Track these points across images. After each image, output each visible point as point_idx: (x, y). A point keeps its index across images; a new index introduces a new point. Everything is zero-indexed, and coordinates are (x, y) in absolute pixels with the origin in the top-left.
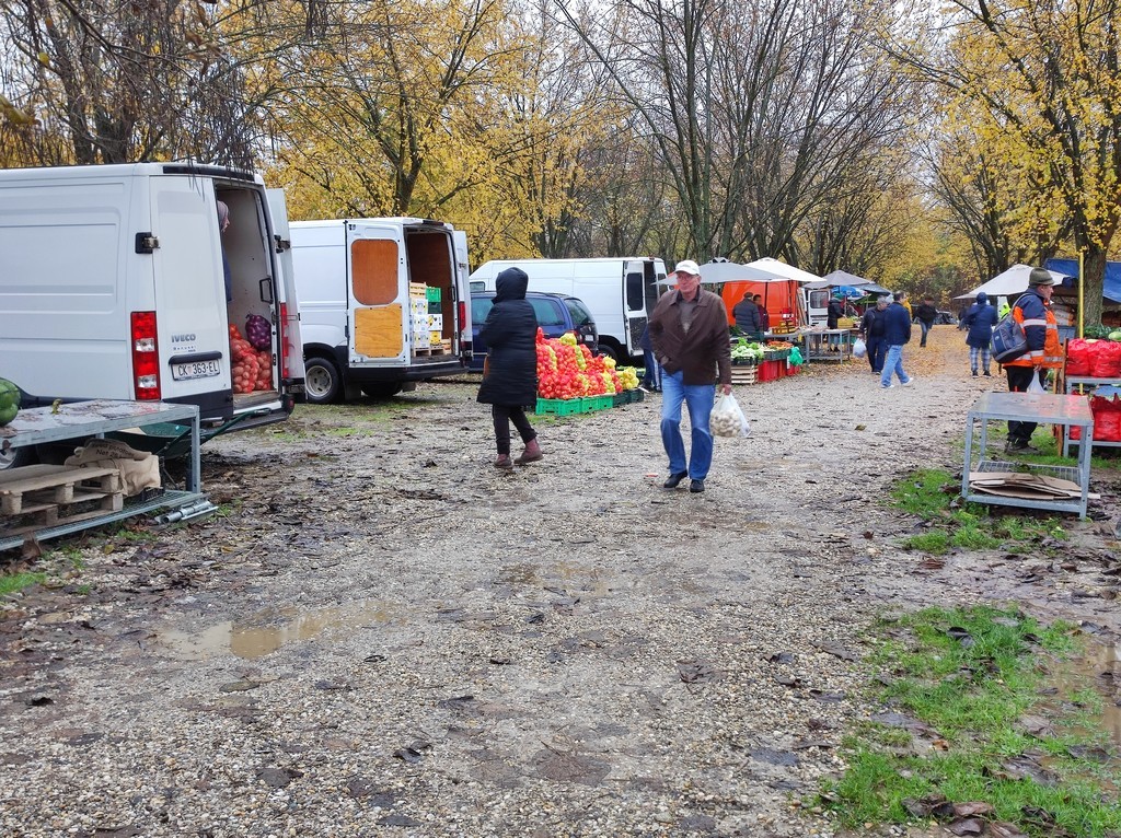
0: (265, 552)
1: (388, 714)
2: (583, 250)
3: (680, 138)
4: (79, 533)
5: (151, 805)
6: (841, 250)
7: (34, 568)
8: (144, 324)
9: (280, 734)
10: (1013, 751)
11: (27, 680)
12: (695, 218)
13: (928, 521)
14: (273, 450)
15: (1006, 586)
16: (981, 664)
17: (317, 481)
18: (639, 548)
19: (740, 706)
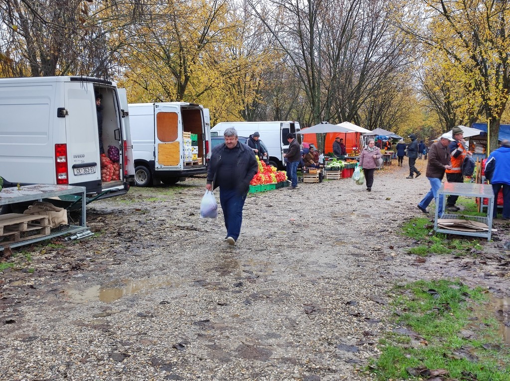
0: (115, 254)
1: (170, 328)
2: (263, 118)
3: (307, 68)
4: (30, 245)
5: (60, 369)
6: (379, 119)
7: (9, 261)
8: (61, 150)
9: (120, 337)
10: (458, 346)
11: (4, 312)
12: (314, 104)
13: (419, 241)
14: (120, 208)
15: (454, 271)
16: (443, 306)
17: (140, 222)
18: (287, 253)
19: (332, 325)
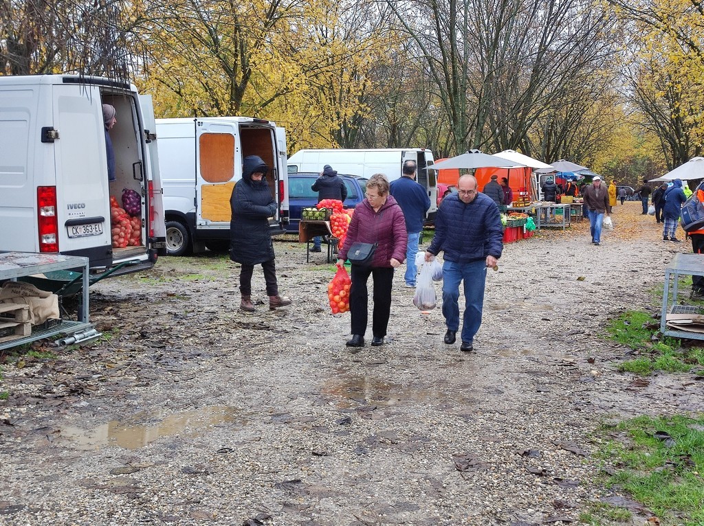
0: (138, 369)
1: (238, 493)
2: (369, 143)
3: (445, 59)
6: (562, 144)
8: (47, 196)
9: (158, 507)
12: (455, 120)
13: (635, 350)
14: (141, 291)
15: (696, 400)
16: (681, 460)
17: (175, 314)
18: (420, 368)
19: (502, 489)
